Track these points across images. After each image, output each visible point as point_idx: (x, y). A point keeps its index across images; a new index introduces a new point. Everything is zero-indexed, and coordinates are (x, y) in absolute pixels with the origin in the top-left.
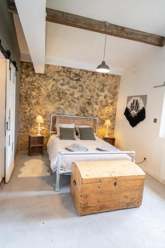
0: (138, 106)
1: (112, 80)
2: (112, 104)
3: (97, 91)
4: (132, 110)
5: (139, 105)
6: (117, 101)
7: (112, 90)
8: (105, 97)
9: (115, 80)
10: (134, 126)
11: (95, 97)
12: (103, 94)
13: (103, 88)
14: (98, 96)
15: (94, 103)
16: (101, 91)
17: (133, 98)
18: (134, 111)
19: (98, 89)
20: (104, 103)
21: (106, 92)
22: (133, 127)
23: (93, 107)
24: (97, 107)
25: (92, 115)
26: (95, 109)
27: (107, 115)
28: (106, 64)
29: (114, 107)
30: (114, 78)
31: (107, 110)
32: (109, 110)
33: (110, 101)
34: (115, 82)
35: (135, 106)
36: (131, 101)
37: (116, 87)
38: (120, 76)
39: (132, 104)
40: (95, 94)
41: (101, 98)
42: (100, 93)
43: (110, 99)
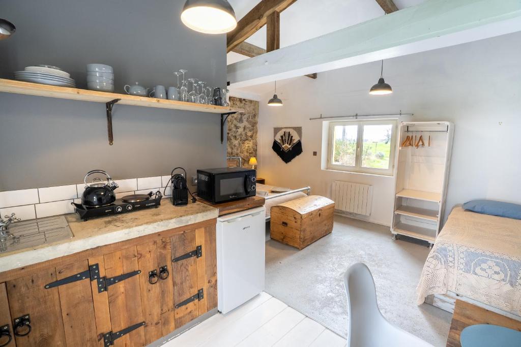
0: (291, 139)
1: (250, 107)
2: (251, 137)
3: (235, 122)
4: (284, 144)
5: (293, 138)
6: (257, 132)
7: (250, 119)
8: (245, 128)
9: (253, 107)
10: (288, 162)
11: (234, 129)
12: (242, 125)
13: (241, 117)
14: (237, 127)
15: (232, 138)
16: (239, 122)
17: (284, 130)
18: (286, 145)
19: (236, 119)
20: (244, 137)
21: (245, 123)
22: (286, 163)
23: (231, 144)
24: (236, 142)
25: (232, 153)
26: (235, 146)
27: (247, 152)
28: (278, 98)
29: (254, 141)
30: (252, 104)
31: (247, 145)
32: (249, 145)
33: (249, 134)
34: (254, 109)
35: (287, 139)
36: (281, 133)
37: (255, 116)
38: (258, 102)
39: (282, 137)
40: (233, 126)
41: (240, 130)
42: (238, 125)
43: (250, 131)
